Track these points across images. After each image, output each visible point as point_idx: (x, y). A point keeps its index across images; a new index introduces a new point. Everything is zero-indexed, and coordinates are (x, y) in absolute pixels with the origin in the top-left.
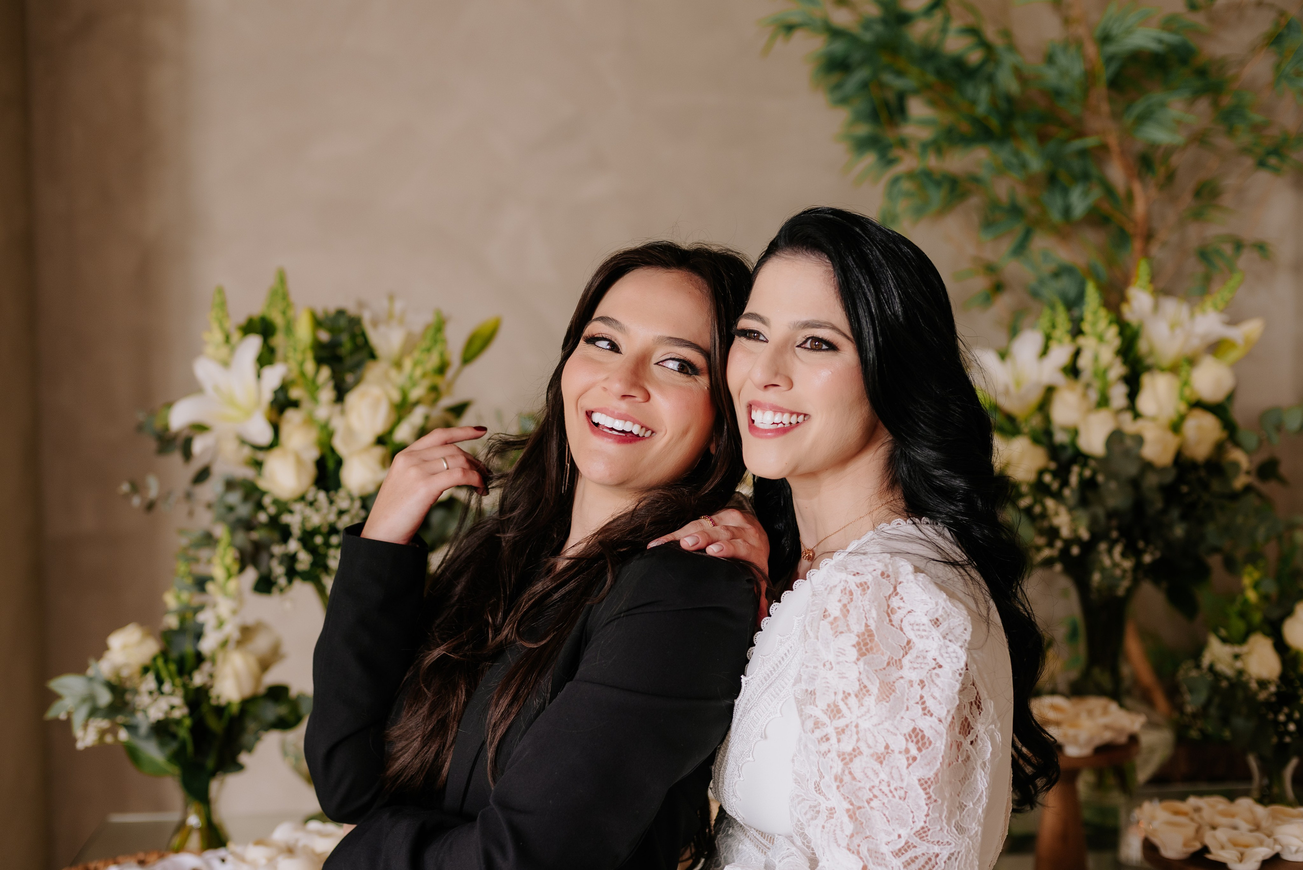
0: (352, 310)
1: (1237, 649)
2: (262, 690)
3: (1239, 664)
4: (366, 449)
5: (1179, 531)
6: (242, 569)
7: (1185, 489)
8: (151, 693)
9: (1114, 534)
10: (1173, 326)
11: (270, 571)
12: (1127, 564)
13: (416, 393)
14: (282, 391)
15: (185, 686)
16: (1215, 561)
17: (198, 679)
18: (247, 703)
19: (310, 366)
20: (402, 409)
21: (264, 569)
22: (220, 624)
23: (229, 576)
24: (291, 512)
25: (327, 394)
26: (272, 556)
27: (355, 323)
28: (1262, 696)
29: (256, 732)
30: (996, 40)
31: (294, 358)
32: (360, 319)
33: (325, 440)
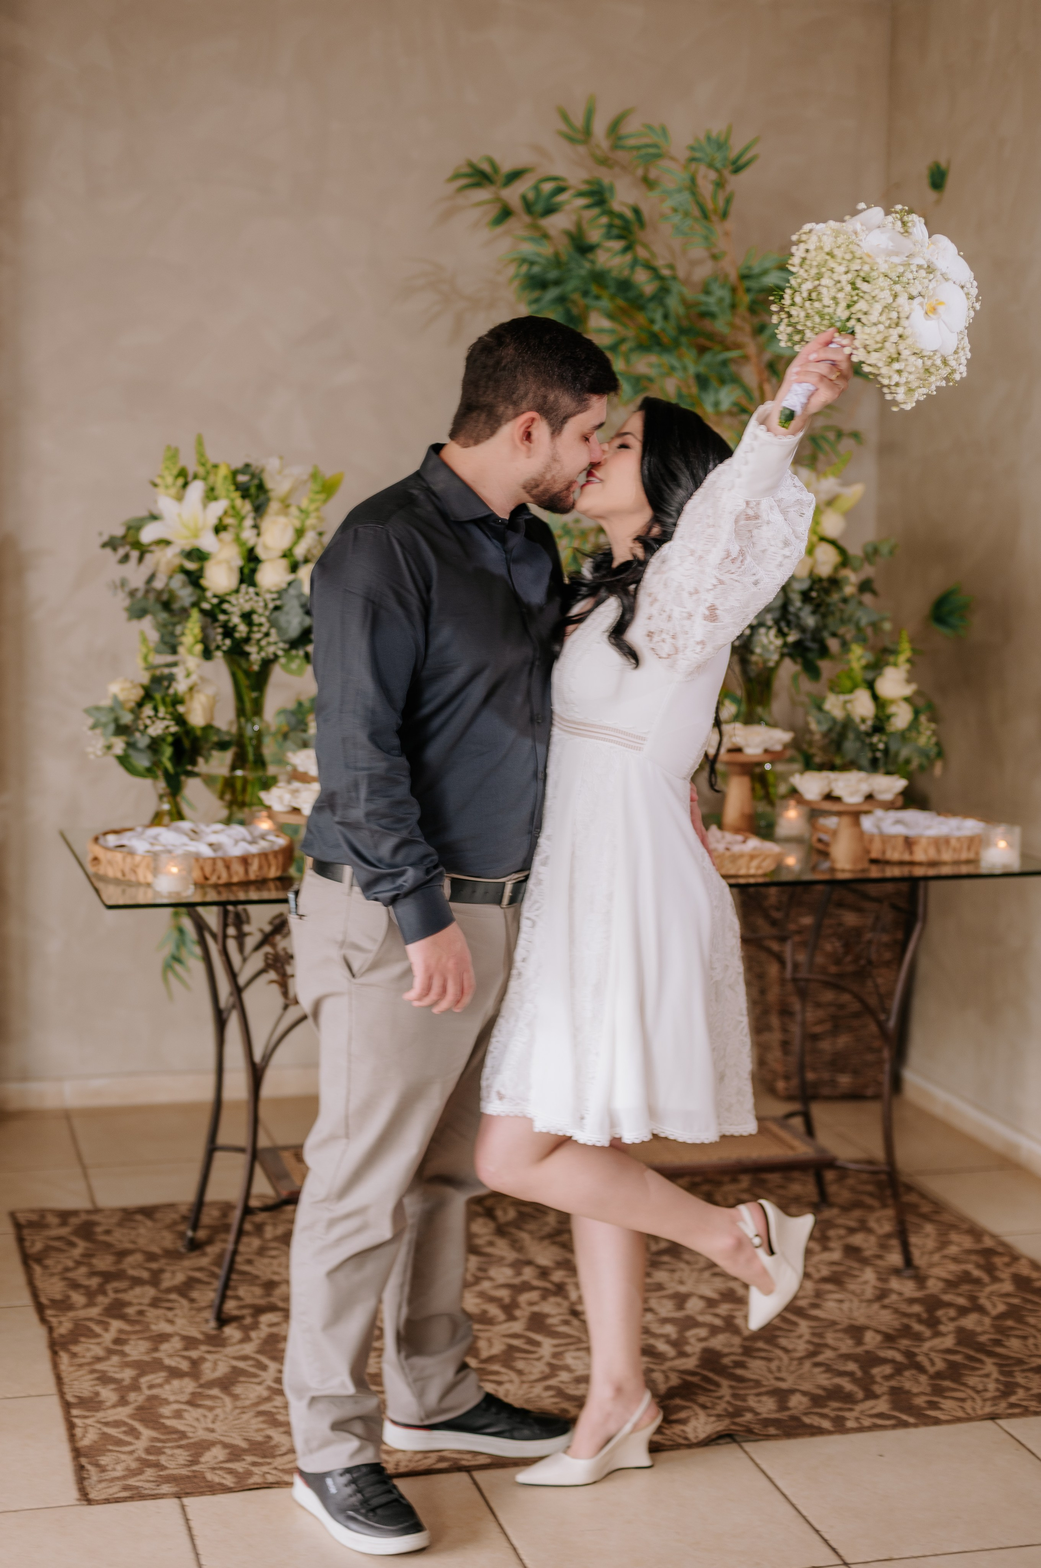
0: (255, 465)
1: (847, 697)
3: (849, 706)
4: (277, 560)
5: (810, 621)
6: (200, 641)
7: (814, 594)
8: (150, 717)
9: (770, 623)
12: (779, 642)
13: (311, 521)
14: (220, 519)
15: (171, 714)
16: (833, 644)
17: (181, 709)
18: (205, 728)
19: (239, 502)
20: (300, 533)
22: (188, 675)
23: (197, 642)
25: (249, 522)
27: (258, 475)
28: (863, 728)
29: (208, 750)
30: (666, 272)
31: (227, 497)
32: (262, 471)
33: (246, 554)
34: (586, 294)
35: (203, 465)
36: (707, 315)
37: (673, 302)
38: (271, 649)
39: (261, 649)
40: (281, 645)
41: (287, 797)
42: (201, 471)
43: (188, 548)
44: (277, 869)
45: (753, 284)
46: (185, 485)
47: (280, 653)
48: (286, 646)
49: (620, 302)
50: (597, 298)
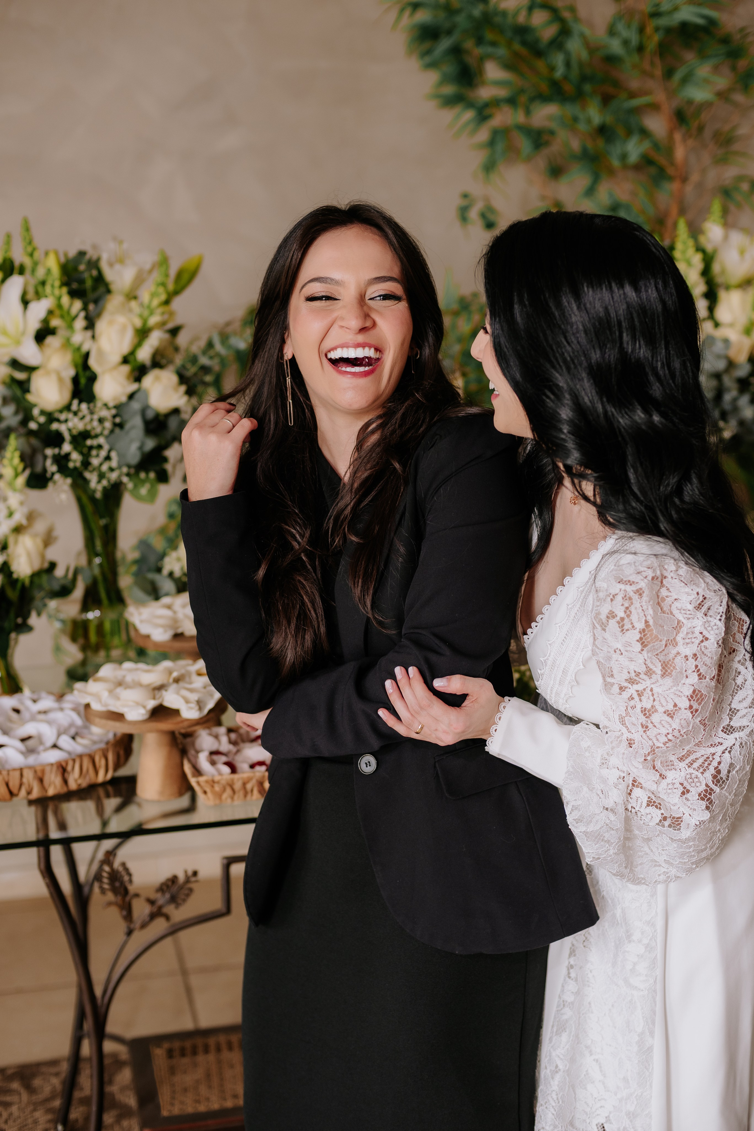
0: (91, 254)
2: (46, 565)
4: (115, 368)
6: (24, 469)
10: (742, 252)
11: (45, 470)
13: (154, 320)
14: (45, 322)
18: (36, 575)
19: (65, 300)
20: (143, 333)
21: (39, 469)
22: (10, 514)
23: (17, 475)
24: (58, 420)
25: (80, 323)
26: (45, 457)
27: (94, 264)
29: (43, 598)
30: (566, 15)
31: (53, 293)
32: (98, 260)
33: (80, 361)
34: (480, 41)
35: (31, 255)
36: (611, 60)
37: (574, 45)
38: (114, 476)
39: (101, 476)
40: (125, 470)
41: (105, 695)
42: (27, 262)
43: (7, 359)
44: (107, 771)
45: (663, 22)
46: (4, 280)
47: (125, 479)
48: (132, 471)
49: (517, 46)
50: (494, 44)
